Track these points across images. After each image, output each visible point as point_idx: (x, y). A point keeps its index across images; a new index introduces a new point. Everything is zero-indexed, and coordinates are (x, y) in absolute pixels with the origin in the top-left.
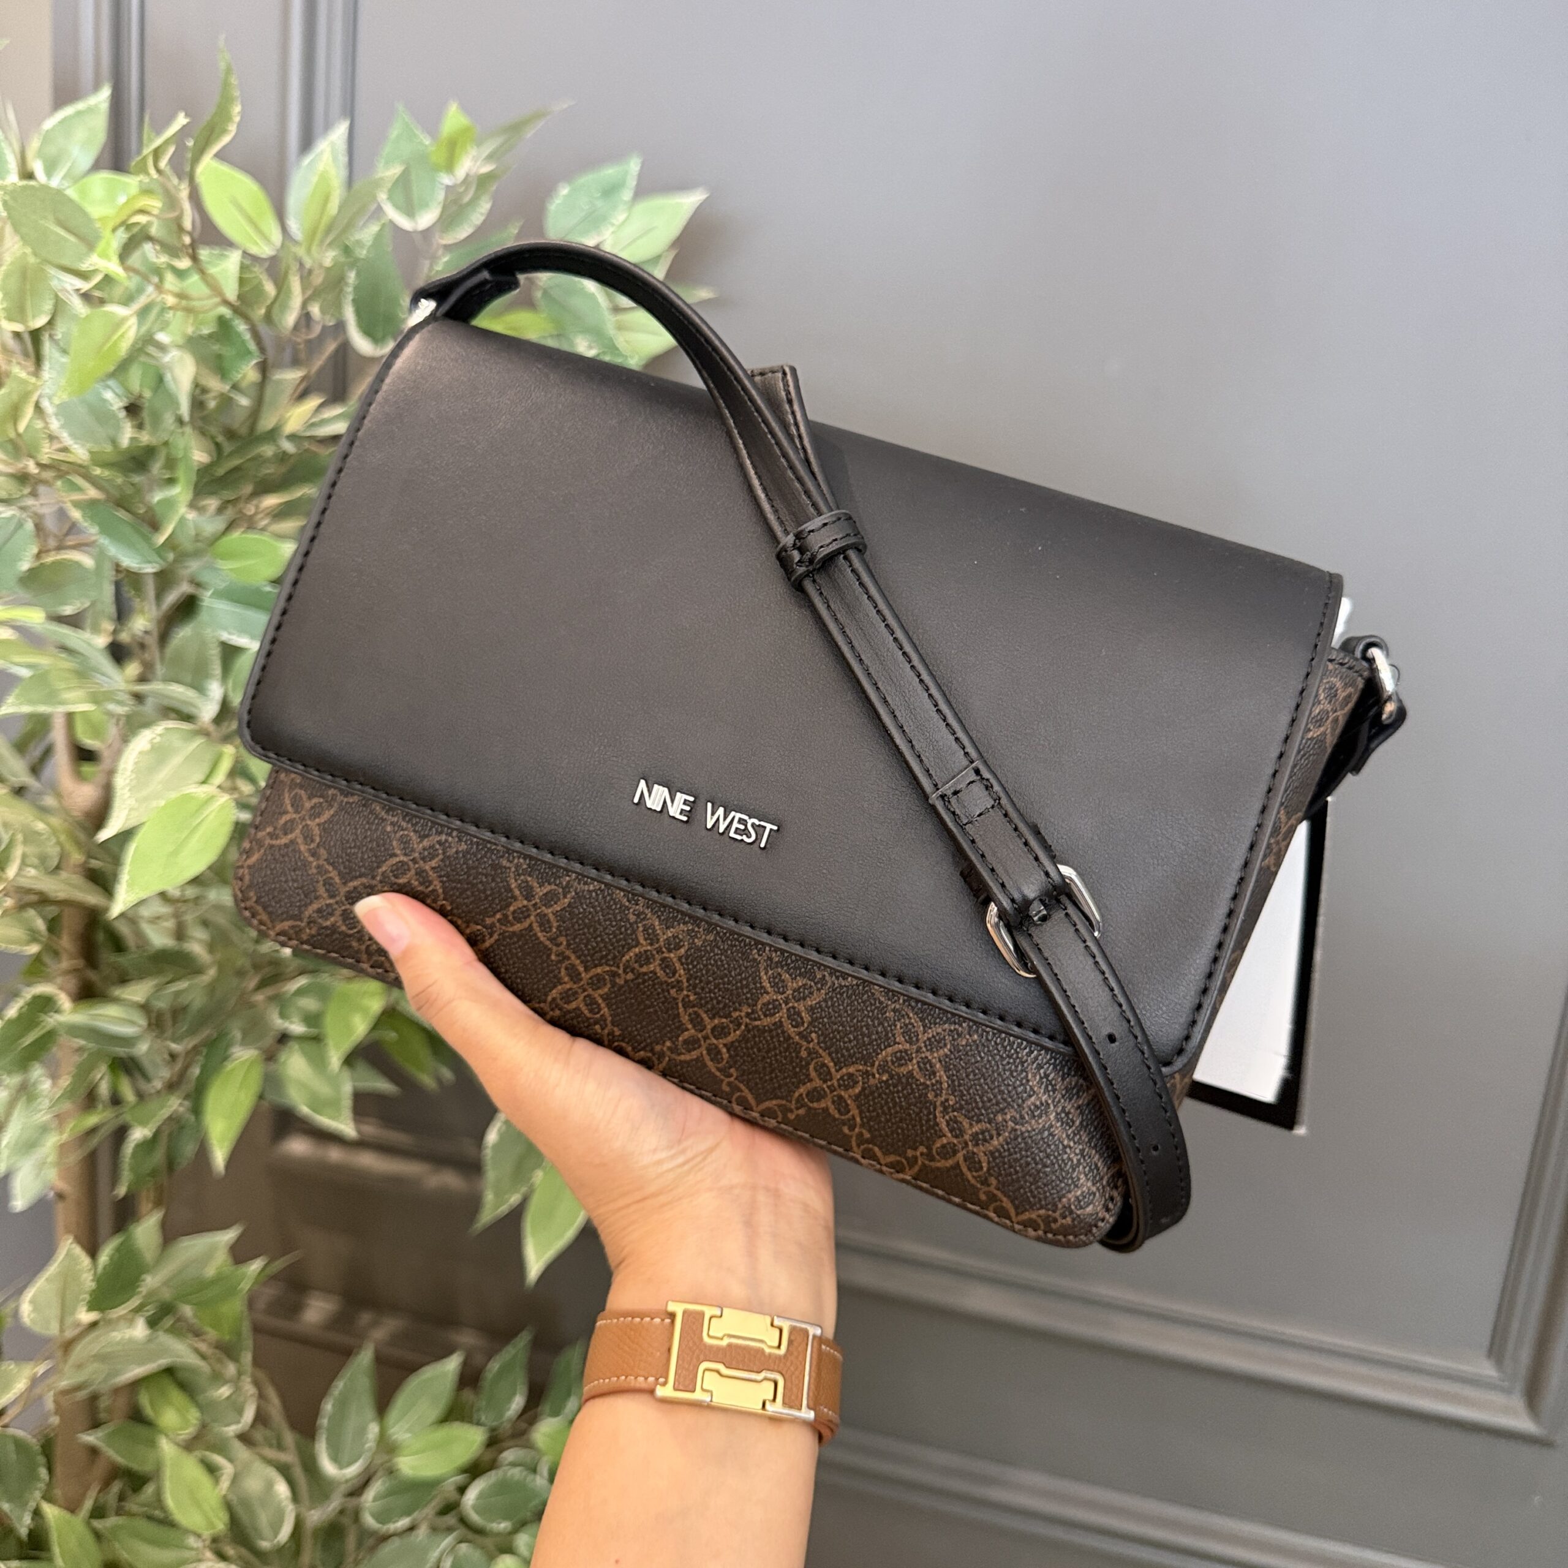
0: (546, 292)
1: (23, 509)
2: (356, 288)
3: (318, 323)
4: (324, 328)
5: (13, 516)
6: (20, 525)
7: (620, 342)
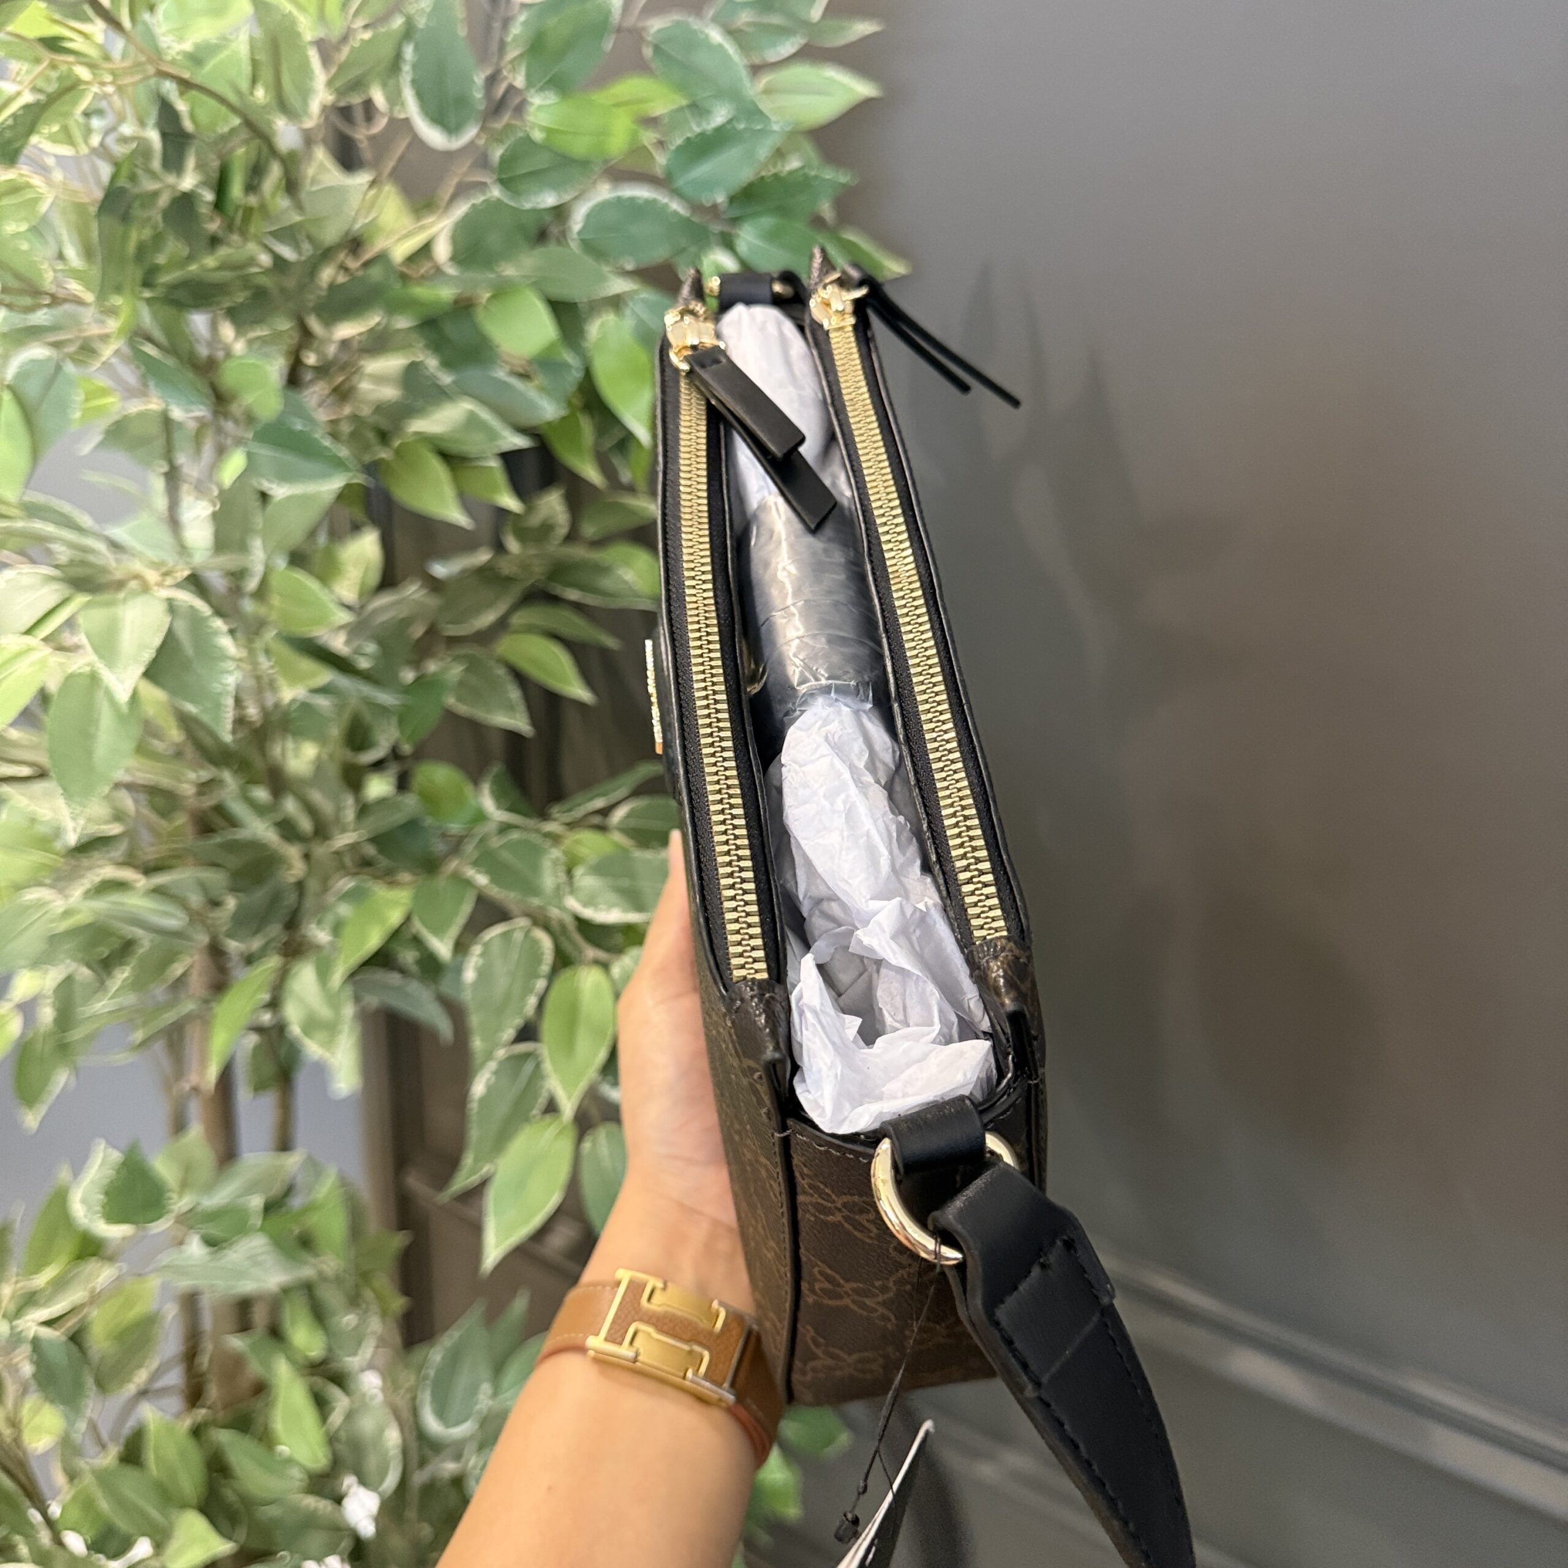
0: (657, 48)
2: (414, 66)
3: (383, 115)
4: (392, 121)
7: (765, 105)
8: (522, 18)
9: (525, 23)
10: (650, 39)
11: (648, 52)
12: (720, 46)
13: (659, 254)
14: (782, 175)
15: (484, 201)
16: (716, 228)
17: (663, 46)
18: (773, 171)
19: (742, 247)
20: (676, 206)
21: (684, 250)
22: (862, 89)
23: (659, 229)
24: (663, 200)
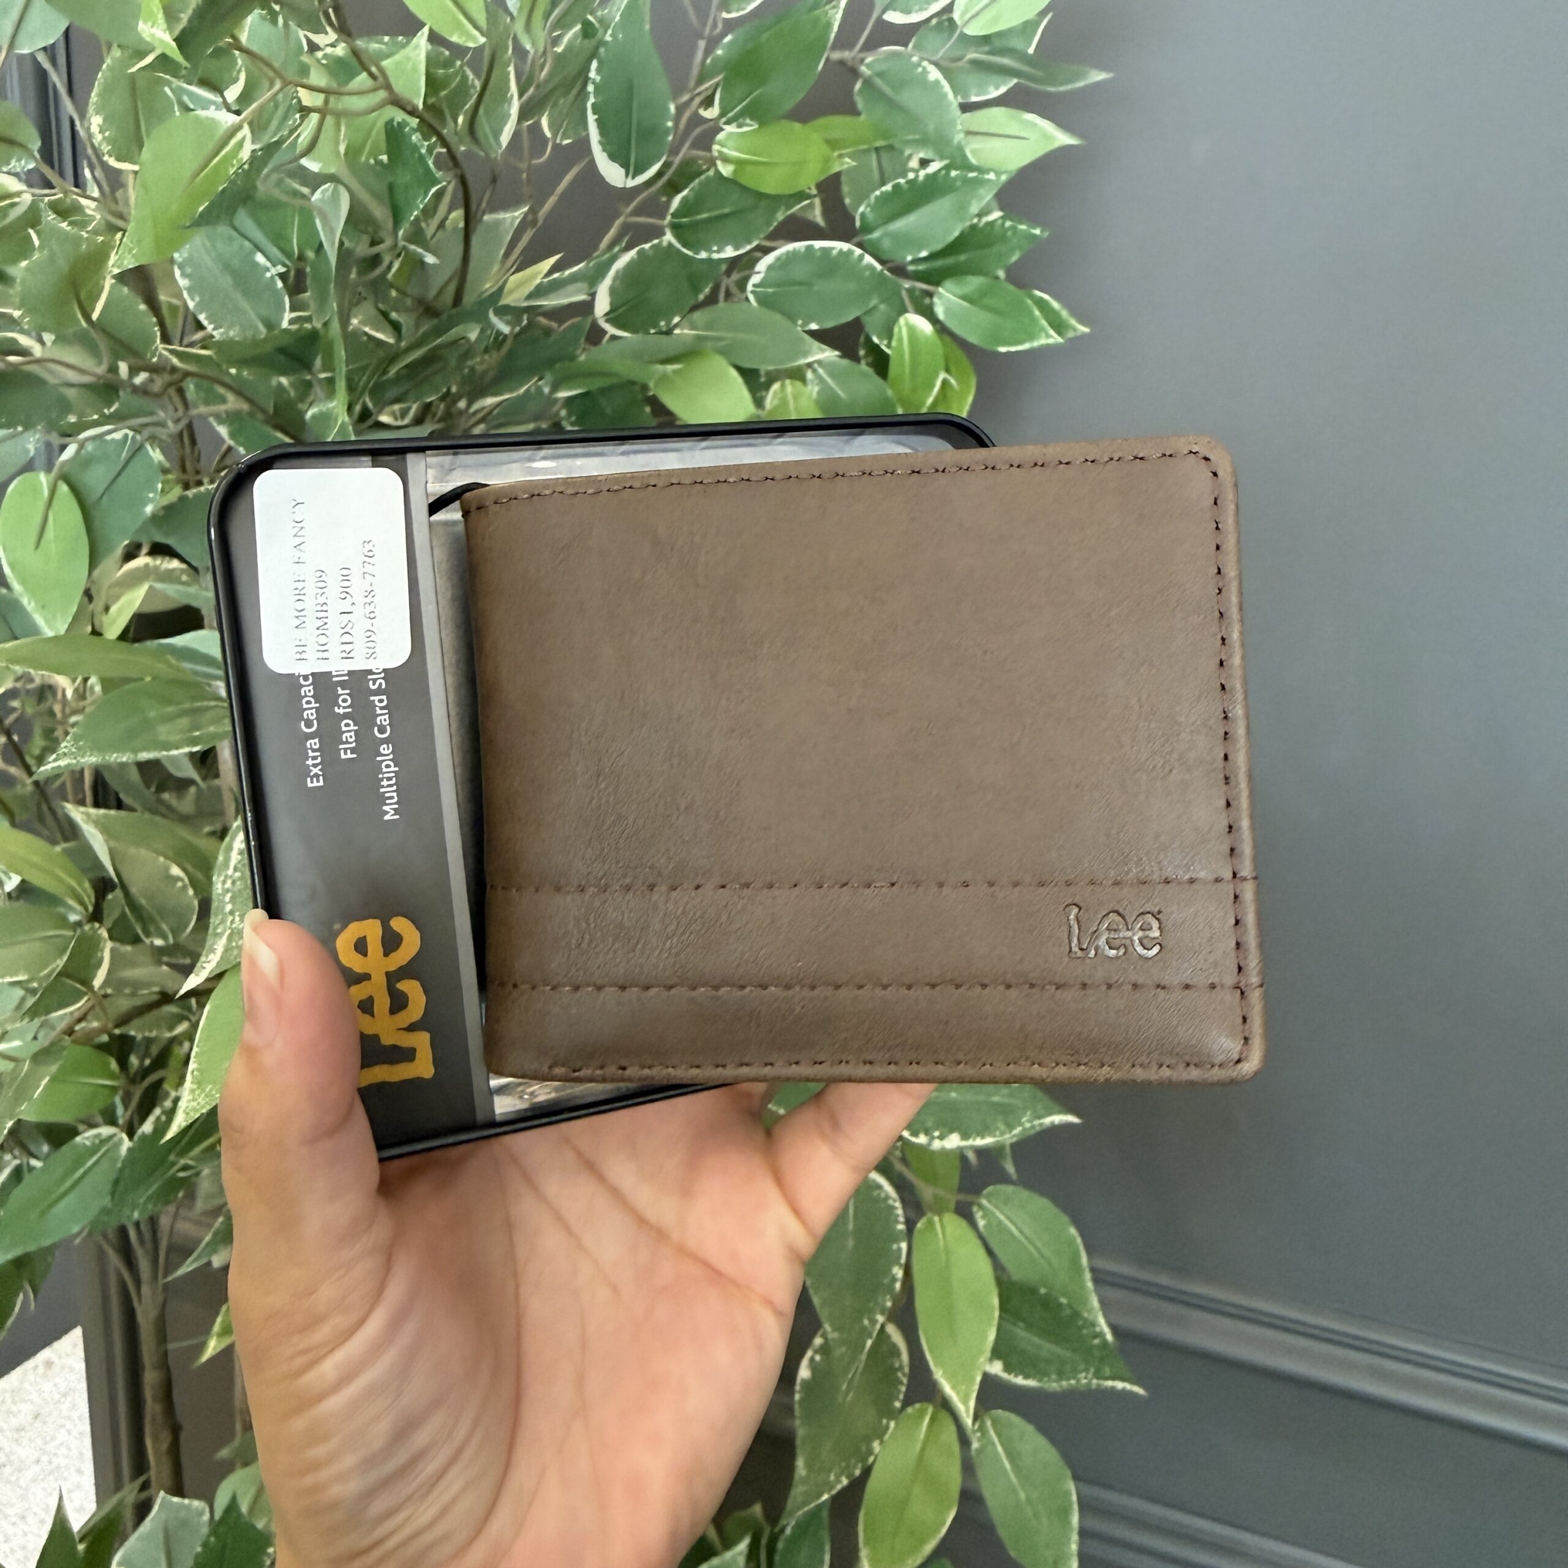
8: (728, 37)
9: (731, 43)
10: (863, 69)
11: (858, 86)
12: (937, 82)
13: (850, 314)
14: (981, 227)
15: (651, 247)
16: (905, 284)
17: (878, 81)
18: (976, 224)
19: (940, 311)
20: (868, 260)
21: (874, 309)
22: (1064, 139)
23: (852, 286)
24: (858, 251)
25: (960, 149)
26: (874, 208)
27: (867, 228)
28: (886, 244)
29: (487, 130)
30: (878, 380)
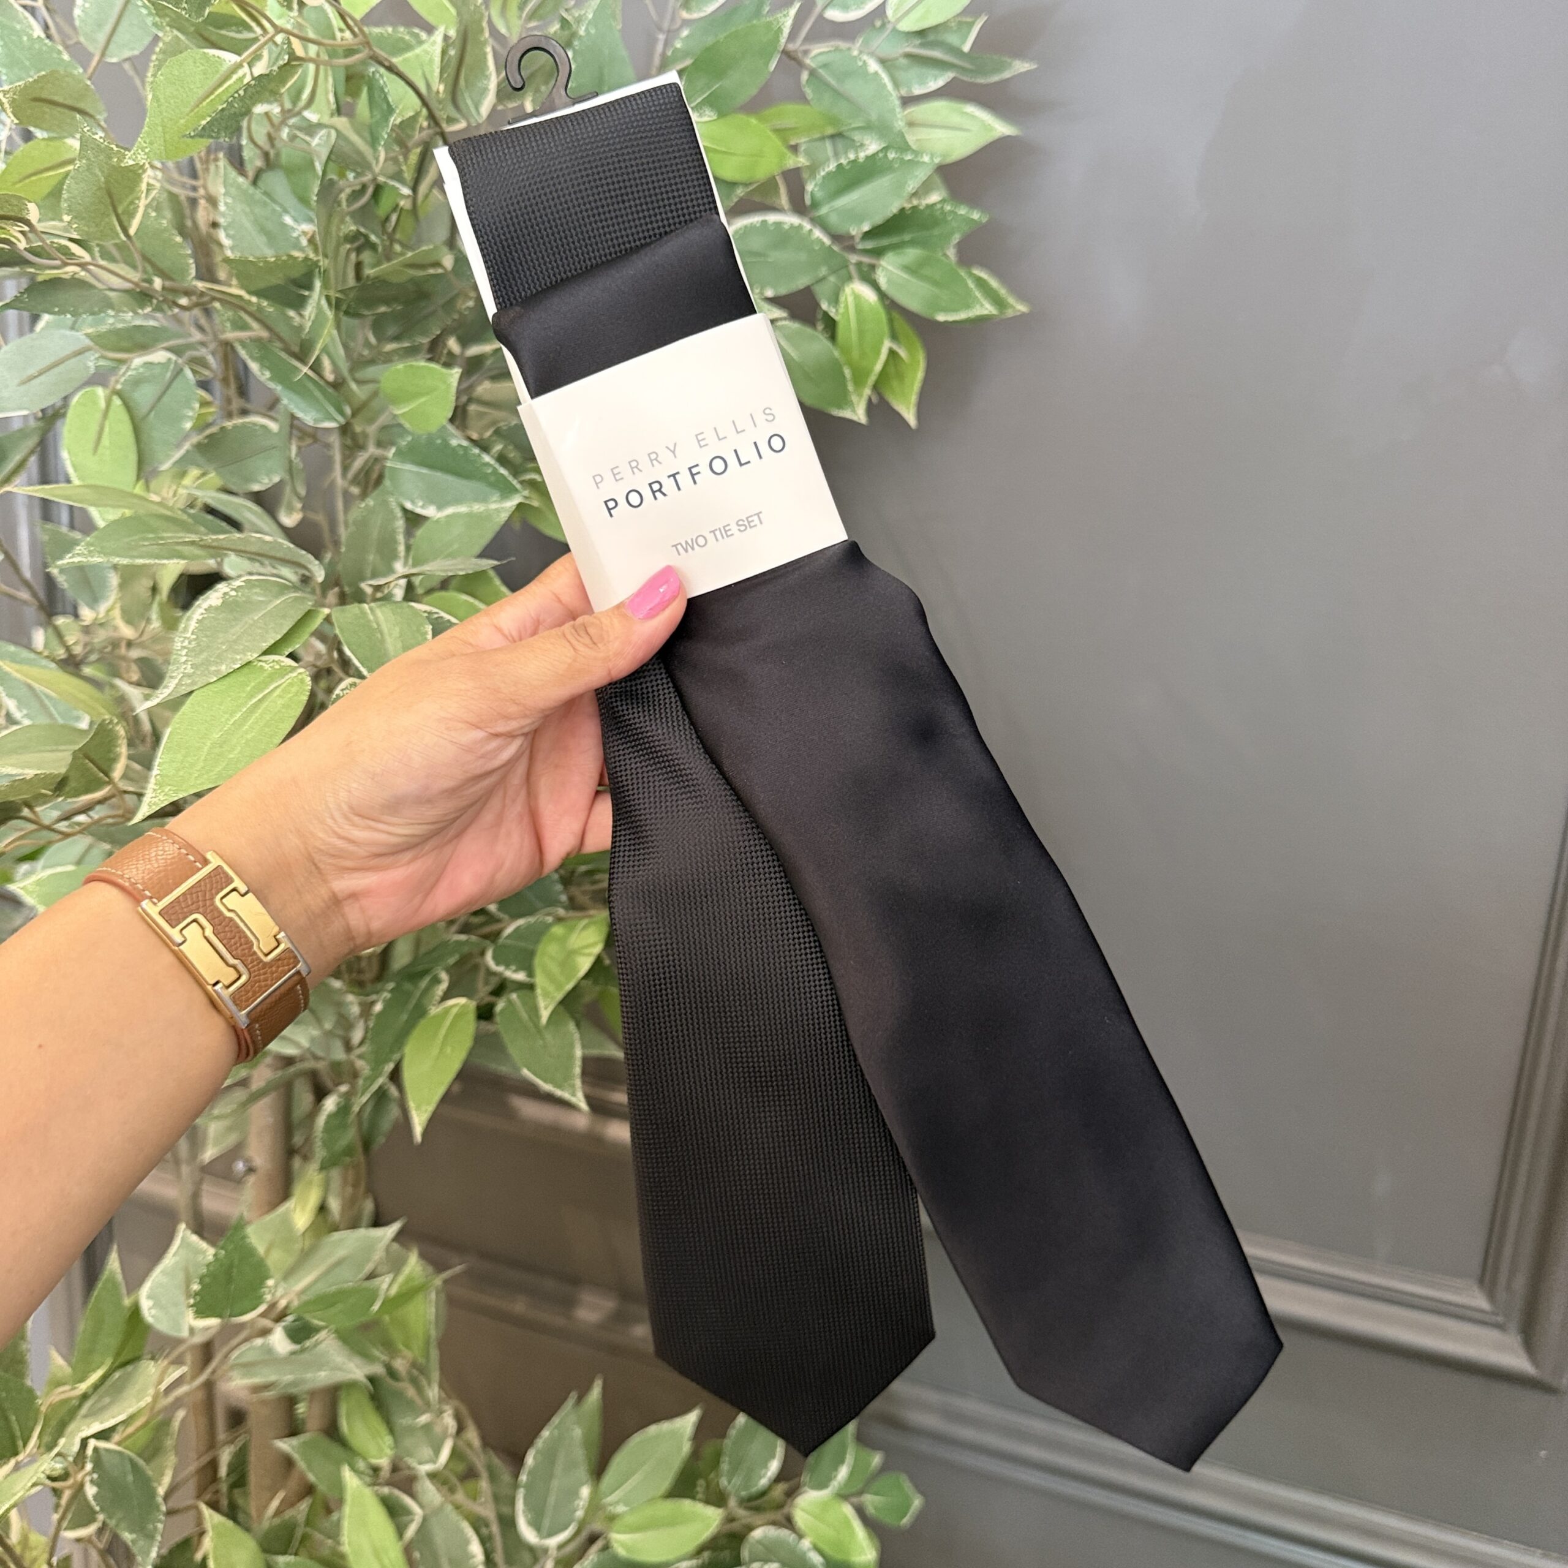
0: (813, 73)
1: (176, 351)
5: (170, 360)
6: (179, 372)
7: (911, 139)
8: (685, 33)
9: (687, 37)
10: (808, 61)
11: (805, 76)
12: (877, 74)
13: (801, 283)
14: (921, 208)
16: (854, 258)
17: (820, 71)
18: (915, 202)
19: (882, 280)
20: (818, 233)
21: (824, 278)
22: (1001, 128)
23: (803, 257)
24: (807, 226)
25: (902, 135)
26: (822, 186)
27: (815, 205)
28: (833, 220)
29: (469, 102)
30: (827, 343)
